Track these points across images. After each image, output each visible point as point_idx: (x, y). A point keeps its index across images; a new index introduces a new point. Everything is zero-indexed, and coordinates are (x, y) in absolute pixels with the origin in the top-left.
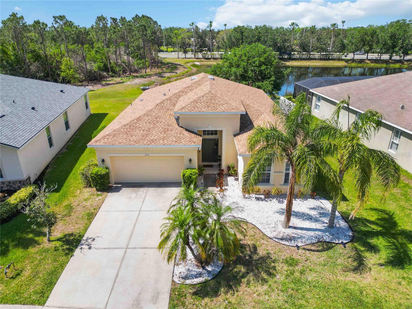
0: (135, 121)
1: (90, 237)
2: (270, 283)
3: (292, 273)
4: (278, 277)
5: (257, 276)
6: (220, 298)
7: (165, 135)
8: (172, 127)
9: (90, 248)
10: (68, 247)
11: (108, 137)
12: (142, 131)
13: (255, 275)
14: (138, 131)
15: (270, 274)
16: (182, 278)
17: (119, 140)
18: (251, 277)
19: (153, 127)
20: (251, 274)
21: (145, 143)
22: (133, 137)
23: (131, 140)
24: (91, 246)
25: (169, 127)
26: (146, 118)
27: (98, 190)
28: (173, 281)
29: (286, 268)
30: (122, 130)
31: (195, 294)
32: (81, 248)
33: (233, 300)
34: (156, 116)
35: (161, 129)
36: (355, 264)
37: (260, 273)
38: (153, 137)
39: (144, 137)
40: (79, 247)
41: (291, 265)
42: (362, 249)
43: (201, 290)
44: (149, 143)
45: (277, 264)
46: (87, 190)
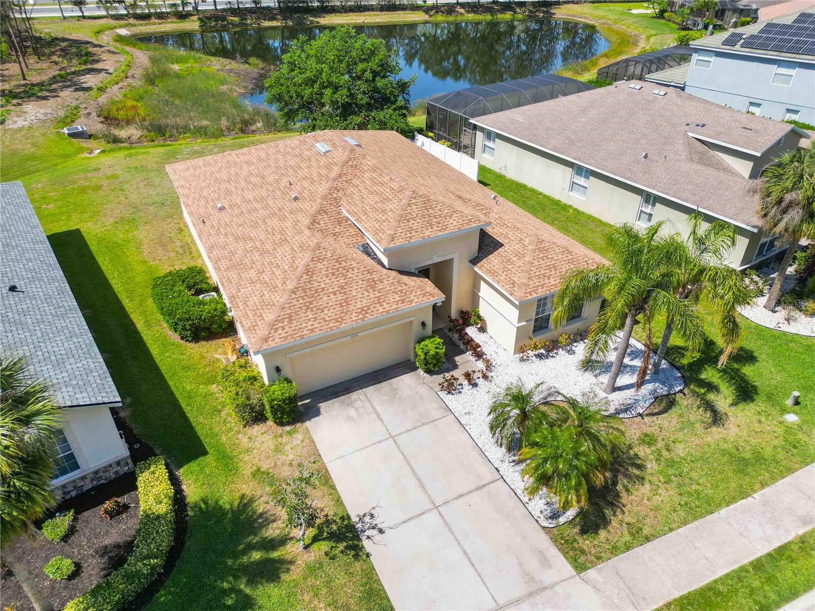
0: (305, 277)
1: (362, 514)
2: (647, 478)
3: (660, 455)
4: (649, 466)
5: (628, 476)
6: (615, 523)
7: (378, 295)
8: (378, 275)
9: (381, 531)
10: (345, 544)
11: (280, 325)
12: (332, 296)
13: (625, 476)
14: (325, 298)
15: (640, 467)
16: (551, 518)
17: (304, 325)
18: (622, 481)
19: (346, 283)
20: (620, 477)
21: (354, 318)
22: (326, 312)
23: (327, 319)
24: (379, 526)
25: (373, 276)
26: (320, 266)
28: (544, 528)
29: (648, 451)
30: (295, 302)
31: (583, 532)
32: (368, 537)
33: (628, 519)
34: (335, 257)
35: (361, 282)
36: (709, 414)
37: (628, 469)
38: (359, 303)
39: (345, 308)
40: (364, 538)
41: (650, 444)
42: (703, 391)
43: (585, 523)
44: (361, 316)
45: (635, 450)
46: (257, 429)
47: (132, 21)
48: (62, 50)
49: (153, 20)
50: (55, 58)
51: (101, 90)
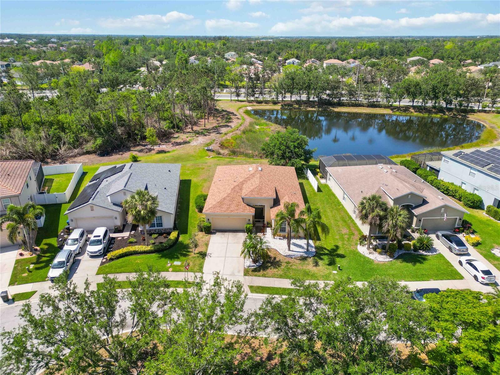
0: (223, 200)
1: (209, 253)
2: (279, 269)
3: (287, 266)
4: (282, 267)
5: (274, 267)
6: (261, 272)
7: (238, 208)
8: (241, 204)
9: (211, 257)
10: (202, 256)
14: (225, 206)
15: (279, 266)
16: (248, 267)
17: (216, 210)
19: (231, 204)
21: (229, 212)
23: (222, 210)
25: (239, 204)
26: (228, 198)
27: (206, 233)
28: (245, 268)
30: (217, 205)
32: (207, 257)
34: (232, 197)
35: (235, 204)
37: (276, 266)
38: (232, 209)
39: (228, 209)
41: (287, 263)
42: (318, 259)
43: (254, 270)
44: (231, 212)
45: (282, 263)
46: (200, 233)
47: (255, 104)
48: (222, 116)
49: (263, 104)
50: (219, 119)
51: (226, 134)
